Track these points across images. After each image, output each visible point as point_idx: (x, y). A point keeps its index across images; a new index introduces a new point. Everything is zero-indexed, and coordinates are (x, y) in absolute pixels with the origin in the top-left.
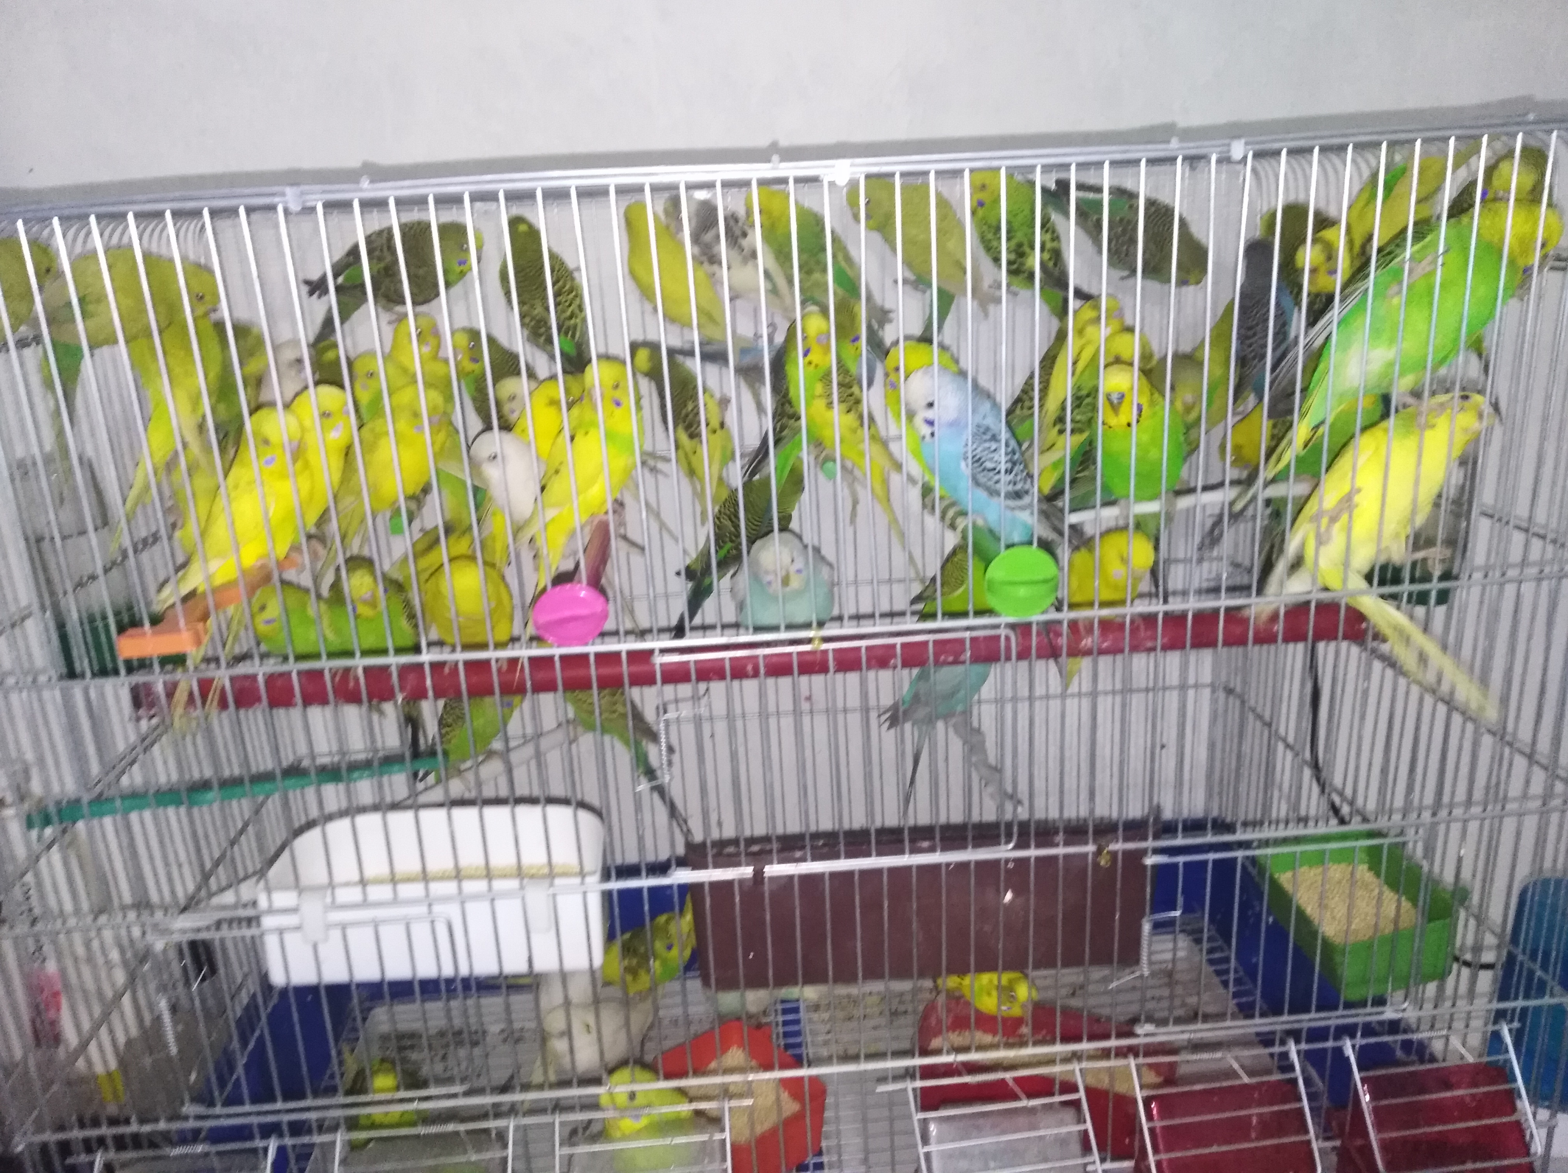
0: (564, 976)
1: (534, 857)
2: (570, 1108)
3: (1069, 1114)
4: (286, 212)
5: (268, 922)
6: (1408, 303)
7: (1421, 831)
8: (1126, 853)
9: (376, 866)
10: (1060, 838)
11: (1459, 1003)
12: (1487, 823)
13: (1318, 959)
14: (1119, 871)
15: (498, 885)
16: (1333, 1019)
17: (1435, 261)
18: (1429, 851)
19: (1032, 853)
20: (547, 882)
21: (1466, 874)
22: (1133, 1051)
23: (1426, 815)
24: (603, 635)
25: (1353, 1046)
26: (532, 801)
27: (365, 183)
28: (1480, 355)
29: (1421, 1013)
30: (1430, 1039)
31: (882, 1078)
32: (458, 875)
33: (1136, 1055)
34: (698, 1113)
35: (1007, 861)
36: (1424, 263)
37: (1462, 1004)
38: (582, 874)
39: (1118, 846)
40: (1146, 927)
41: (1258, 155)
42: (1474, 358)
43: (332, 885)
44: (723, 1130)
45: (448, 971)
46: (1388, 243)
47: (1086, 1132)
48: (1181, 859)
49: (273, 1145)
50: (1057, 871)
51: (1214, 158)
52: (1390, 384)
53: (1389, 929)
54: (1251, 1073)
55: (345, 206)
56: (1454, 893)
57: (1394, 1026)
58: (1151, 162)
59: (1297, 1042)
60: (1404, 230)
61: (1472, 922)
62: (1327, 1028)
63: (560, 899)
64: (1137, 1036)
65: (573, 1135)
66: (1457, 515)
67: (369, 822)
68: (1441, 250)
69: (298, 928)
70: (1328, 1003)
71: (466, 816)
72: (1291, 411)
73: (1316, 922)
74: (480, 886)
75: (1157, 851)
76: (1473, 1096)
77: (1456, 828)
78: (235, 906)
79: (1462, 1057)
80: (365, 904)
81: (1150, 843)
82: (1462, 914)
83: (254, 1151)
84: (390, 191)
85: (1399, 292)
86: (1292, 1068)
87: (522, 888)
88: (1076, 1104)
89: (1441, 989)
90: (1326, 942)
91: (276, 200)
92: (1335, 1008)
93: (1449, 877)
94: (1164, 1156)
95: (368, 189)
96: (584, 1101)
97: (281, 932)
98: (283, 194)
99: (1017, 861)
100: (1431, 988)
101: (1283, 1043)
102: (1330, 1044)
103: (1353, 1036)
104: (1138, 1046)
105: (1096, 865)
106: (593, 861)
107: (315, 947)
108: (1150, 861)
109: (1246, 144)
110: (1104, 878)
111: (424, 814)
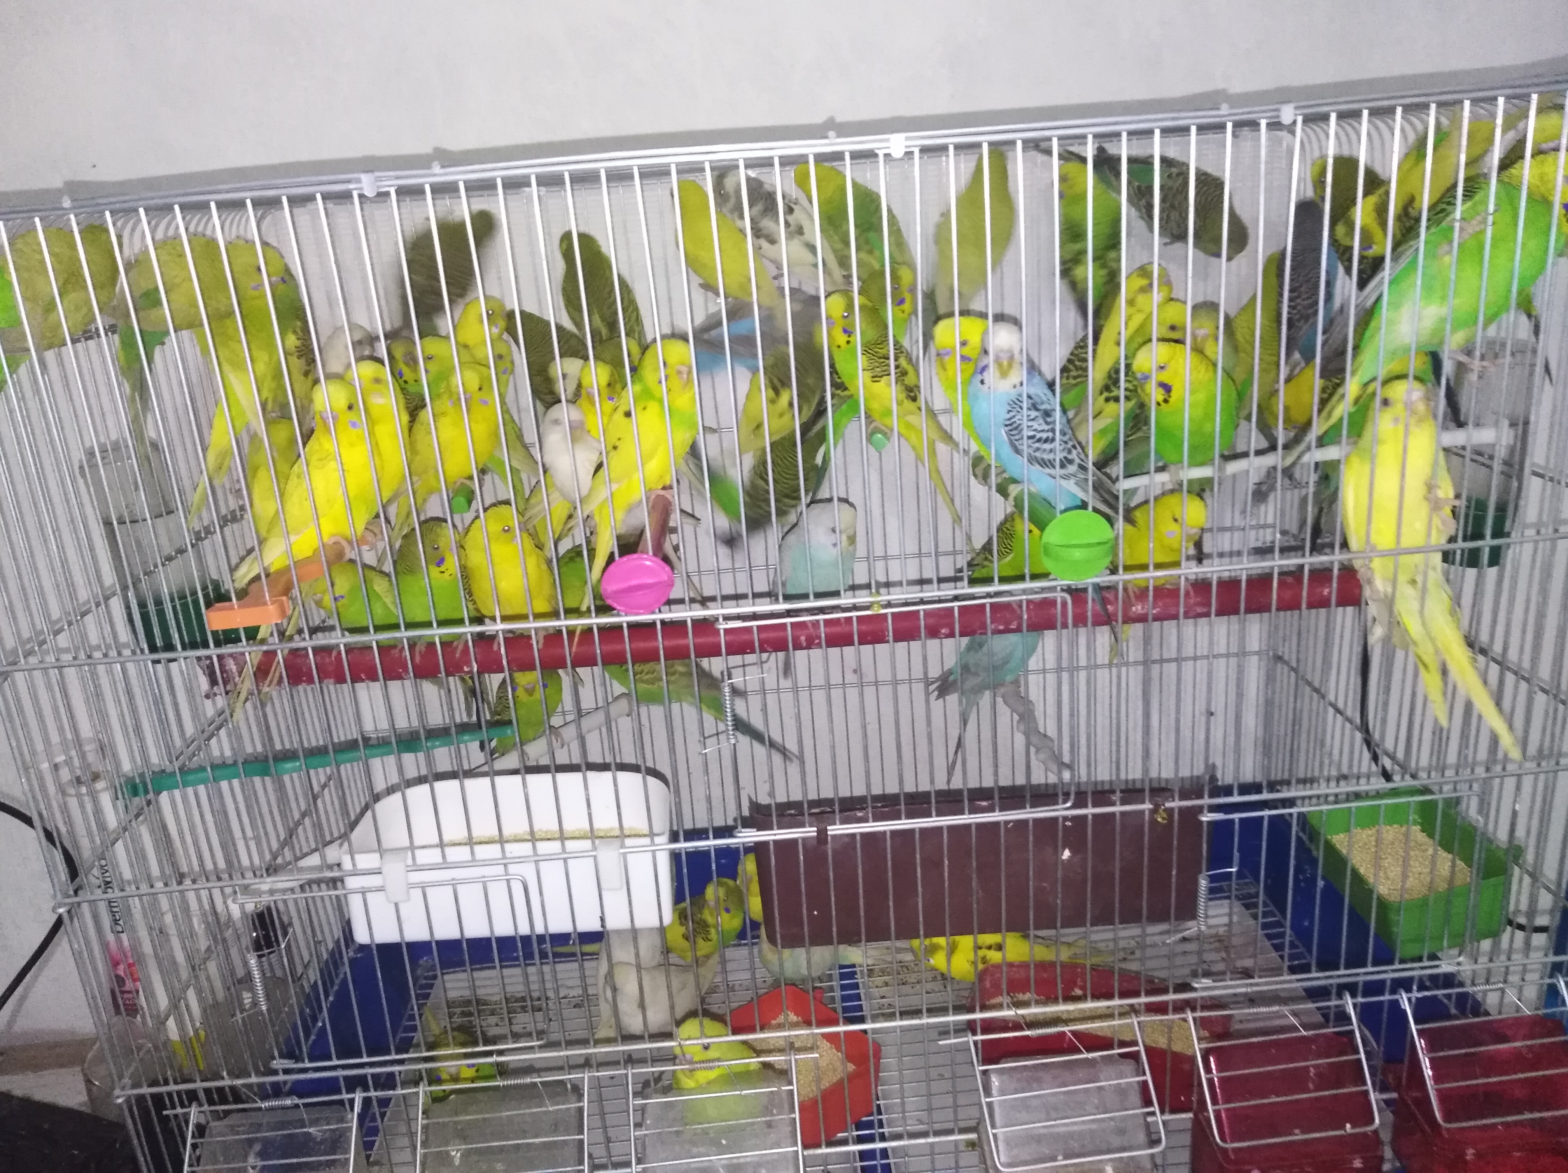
0: (634, 933)
1: (606, 821)
2: (642, 1061)
3: (1128, 1066)
4: (361, 196)
5: (352, 883)
6: (1459, 261)
7: (1476, 786)
8: (1181, 810)
9: (454, 830)
10: (1116, 797)
11: (1514, 956)
12: (1542, 777)
13: (1373, 915)
14: (1176, 829)
15: (570, 845)
16: (1389, 973)
17: (1484, 221)
18: (1483, 807)
19: (1090, 811)
20: (617, 843)
21: (1520, 832)
22: (1190, 1005)
23: (1480, 771)
24: (670, 602)
25: (1409, 999)
26: (603, 767)
27: (437, 169)
28: (1529, 316)
29: (1475, 967)
30: (1485, 992)
31: (944, 1032)
32: (533, 838)
33: (1193, 1010)
34: (767, 1066)
35: (1065, 818)
36: (1474, 222)
37: (1517, 957)
38: (652, 835)
39: (1175, 804)
40: (1203, 883)
41: (1307, 120)
42: (1524, 318)
43: (412, 848)
44: (790, 1083)
45: (524, 929)
46: (1439, 201)
47: (1145, 1083)
48: (1236, 816)
49: (358, 1097)
50: (1114, 829)
51: (1263, 123)
52: (1441, 343)
53: (1442, 886)
54: (1306, 1027)
55: (416, 192)
56: (1507, 851)
57: (1449, 980)
58: (1201, 129)
59: (1353, 995)
60: (1455, 186)
61: (1527, 880)
62: (1383, 982)
63: (630, 857)
64: (1195, 990)
65: (645, 1088)
66: (1507, 476)
67: (447, 789)
68: (1491, 208)
69: (381, 889)
70: (1385, 957)
71: (540, 783)
72: (1343, 370)
73: (1371, 880)
74: (554, 847)
75: (1213, 809)
76: (1530, 1047)
77: (1510, 783)
78: (320, 869)
79: (1518, 1010)
80: (445, 865)
81: (1206, 801)
82: (1517, 870)
83: (341, 1102)
84: (460, 175)
85: (1450, 252)
86: (1347, 1019)
87: (595, 848)
88: (1135, 1056)
89: (1496, 946)
90: (1379, 898)
91: (351, 186)
92: (1390, 962)
93: (1502, 835)
94: (1221, 1107)
95: (440, 174)
96: (655, 1054)
97: (364, 892)
98: (359, 181)
99: (1074, 818)
100: (1486, 945)
101: (1340, 996)
102: (1387, 997)
103: (1409, 990)
104: (1195, 1000)
105: (1153, 822)
106: (661, 824)
107: (396, 905)
108: (1206, 818)
109: (1296, 108)
110: (1161, 834)
111: (499, 780)
